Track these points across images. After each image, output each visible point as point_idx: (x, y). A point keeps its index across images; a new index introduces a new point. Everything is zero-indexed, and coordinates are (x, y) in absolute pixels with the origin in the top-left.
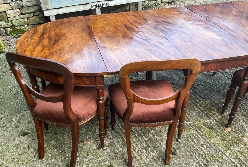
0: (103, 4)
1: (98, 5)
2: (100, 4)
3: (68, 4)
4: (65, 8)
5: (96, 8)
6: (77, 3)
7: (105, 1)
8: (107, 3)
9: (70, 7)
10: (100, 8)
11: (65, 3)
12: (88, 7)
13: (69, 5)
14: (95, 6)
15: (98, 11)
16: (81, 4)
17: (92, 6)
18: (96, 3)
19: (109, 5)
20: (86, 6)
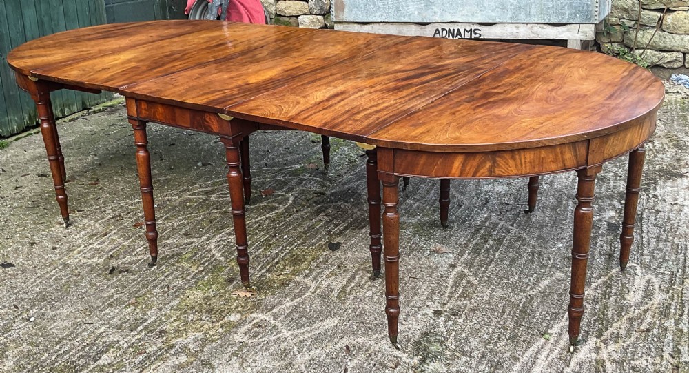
0: (465, 30)
1: (454, 30)
2: (459, 30)
3: (383, 17)
4: (377, 24)
5: (447, 37)
6: (403, 18)
7: (471, 25)
8: (475, 30)
9: (387, 25)
11: (378, 14)
12: (429, 32)
13: (386, 21)
14: (445, 32)
16: (413, 21)
17: (437, 30)
18: (450, 24)
19: (480, 35)
20: (424, 28)
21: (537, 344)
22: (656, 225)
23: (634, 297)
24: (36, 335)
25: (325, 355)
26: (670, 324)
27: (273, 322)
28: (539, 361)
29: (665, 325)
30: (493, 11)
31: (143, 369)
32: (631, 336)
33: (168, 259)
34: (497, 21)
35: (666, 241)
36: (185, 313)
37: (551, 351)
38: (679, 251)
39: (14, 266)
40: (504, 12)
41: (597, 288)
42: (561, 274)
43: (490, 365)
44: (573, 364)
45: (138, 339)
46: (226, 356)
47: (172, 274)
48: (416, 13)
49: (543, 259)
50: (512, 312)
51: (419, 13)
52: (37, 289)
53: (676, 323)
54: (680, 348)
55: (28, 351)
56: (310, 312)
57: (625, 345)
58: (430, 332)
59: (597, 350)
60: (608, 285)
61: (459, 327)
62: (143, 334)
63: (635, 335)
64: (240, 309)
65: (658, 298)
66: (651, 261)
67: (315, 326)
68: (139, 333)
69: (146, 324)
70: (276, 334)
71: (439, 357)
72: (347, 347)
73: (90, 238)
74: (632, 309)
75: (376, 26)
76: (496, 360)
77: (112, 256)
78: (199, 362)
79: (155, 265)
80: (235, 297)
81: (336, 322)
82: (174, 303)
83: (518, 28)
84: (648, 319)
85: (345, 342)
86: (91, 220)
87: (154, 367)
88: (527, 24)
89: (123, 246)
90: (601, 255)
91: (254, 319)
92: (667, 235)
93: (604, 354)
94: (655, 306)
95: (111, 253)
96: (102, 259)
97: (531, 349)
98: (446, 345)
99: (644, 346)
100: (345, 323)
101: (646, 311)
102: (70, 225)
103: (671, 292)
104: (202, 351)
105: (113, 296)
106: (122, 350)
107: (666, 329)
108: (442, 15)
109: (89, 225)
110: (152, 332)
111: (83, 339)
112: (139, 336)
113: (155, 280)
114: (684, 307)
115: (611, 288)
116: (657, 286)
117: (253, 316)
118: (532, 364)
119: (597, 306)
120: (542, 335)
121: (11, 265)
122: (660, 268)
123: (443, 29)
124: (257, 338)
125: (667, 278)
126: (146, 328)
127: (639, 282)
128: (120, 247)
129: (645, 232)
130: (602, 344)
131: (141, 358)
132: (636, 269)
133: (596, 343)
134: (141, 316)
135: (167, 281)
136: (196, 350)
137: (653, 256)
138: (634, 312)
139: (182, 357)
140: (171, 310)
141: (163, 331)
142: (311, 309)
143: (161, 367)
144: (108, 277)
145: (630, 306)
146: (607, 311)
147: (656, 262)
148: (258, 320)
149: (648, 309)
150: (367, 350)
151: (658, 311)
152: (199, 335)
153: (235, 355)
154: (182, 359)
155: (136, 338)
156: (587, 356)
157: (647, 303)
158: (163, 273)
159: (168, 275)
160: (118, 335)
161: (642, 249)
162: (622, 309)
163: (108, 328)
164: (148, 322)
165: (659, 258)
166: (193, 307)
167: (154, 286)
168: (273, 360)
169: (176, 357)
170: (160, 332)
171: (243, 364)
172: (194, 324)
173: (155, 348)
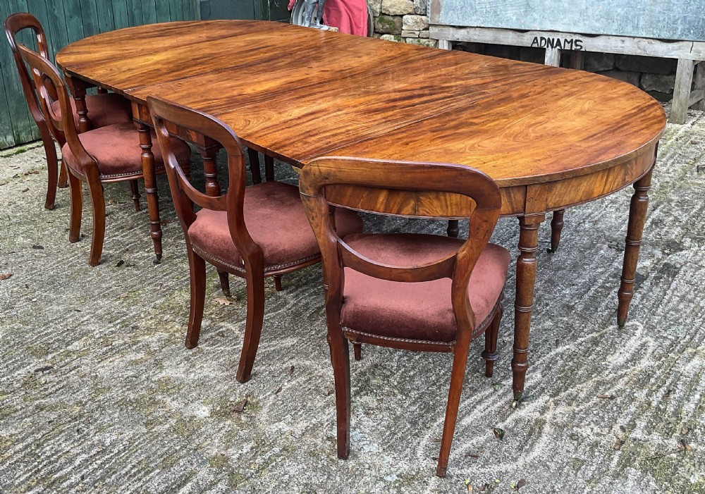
0: (566, 40)
1: (553, 40)
2: (558, 40)
3: (480, 22)
4: (473, 29)
5: (545, 47)
6: (500, 24)
7: (572, 35)
8: (576, 41)
9: (483, 30)
10: (556, 50)
11: (475, 18)
12: (526, 40)
13: (482, 26)
14: (543, 41)
15: (551, 57)
16: (509, 28)
17: (536, 38)
18: (550, 33)
19: (581, 47)
20: (522, 36)
21: (483, 393)
22: (688, 282)
23: (616, 359)
24: (31, 315)
25: (267, 373)
26: (641, 395)
27: (237, 332)
28: (476, 411)
29: (635, 395)
30: (597, 21)
31: (102, 360)
32: (589, 401)
33: (175, 258)
34: (601, 32)
35: (690, 301)
36: (163, 313)
37: (494, 402)
38: (700, 315)
39: (43, 248)
40: (609, 23)
41: (581, 344)
42: (551, 324)
43: (422, 407)
44: (509, 420)
45: (112, 331)
46: (178, 359)
47: (170, 273)
48: (514, 18)
49: (539, 305)
50: (475, 356)
51: (517, 19)
52: (52, 273)
53: (649, 395)
54: (638, 422)
55: (18, 329)
56: (276, 328)
57: (577, 409)
58: (380, 365)
59: (544, 410)
60: (595, 342)
61: (412, 364)
62: (118, 327)
63: (595, 399)
64: (213, 316)
65: (645, 363)
66: (660, 322)
67: (274, 343)
68: (115, 326)
69: (124, 318)
70: (234, 345)
71: (375, 391)
72: (293, 368)
73: (117, 230)
74: (607, 372)
75: (472, 31)
76: (431, 403)
77: (127, 250)
78: (152, 361)
79: (159, 264)
80: (215, 303)
81: (295, 341)
82: (158, 302)
83: (623, 41)
84: (620, 385)
85: (294, 362)
86: (126, 213)
87: (111, 359)
88: (634, 37)
89: (141, 241)
90: (607, 307)
91: (222, 327)
92: (696, 296)
93: (548, 416)
94: (636, 372)
95: (127, 247)
96: (118, 252)
97: (475, 397)
98: (388, 381)
99: (598, 414)
100: (303, 344)
101: (622, 376)
103: (663, 359)
104: (161, 351)
105: (111, 288)
106: (93, 339)
107: (633, 400)
108: (541, 23)
109: (123, 218)
110: (127, 326)
111: (67, 325)
112: (113, 329)
113: (153, 277)
114: (668, 378)
115: (597, 346)
116: (650, 351)
117: (222, 324)
118: (466, 414)
119: (571, 364)
120: (494, 385)
121: (41, 248)
122: (666, 331)
123: (542, 39)
124: (215, 347)
125: (667, 343)
126: (124, 321)
127: (633, 344)
128: (139, 242)
129: (671, 288)
130: (552, 404)
131: (105, 349)
132: (637, 329)
133: (546, 403)
134: (124, 310)
135: (163, 280)
136: (155, 349)
137: (665, 317)
138: (608, 376)
139: (140, 354)
140: (153, 308)
141: (136, 328)
142: (278, 326)
143: (117, 361)
144: (115, 269)
145: (607, 369)
146: (578, 370)
147: (665, 324)
148: (224, 329)
149: (625, 374)
150: (310, 374)
151: (635, 379)
152: (166, 335)
153: (187, 359)
154: (140, 356)
155: (110, 330)
156: (529, 414)
157: (628, 368)
158: (164, 271)
159: (167, 275)
160: (97, 325)
161: (658, 306)
162: (597, 370)
163: (92, 317)
164: (128, 317)
165: (671, 320)
166: (173, 308)
167: (150, 284)
168: (218, 370)
169: (135, 353)
170: (133, 328)
171: (189, 369)
172: (166, 324)
173: (121, 342)
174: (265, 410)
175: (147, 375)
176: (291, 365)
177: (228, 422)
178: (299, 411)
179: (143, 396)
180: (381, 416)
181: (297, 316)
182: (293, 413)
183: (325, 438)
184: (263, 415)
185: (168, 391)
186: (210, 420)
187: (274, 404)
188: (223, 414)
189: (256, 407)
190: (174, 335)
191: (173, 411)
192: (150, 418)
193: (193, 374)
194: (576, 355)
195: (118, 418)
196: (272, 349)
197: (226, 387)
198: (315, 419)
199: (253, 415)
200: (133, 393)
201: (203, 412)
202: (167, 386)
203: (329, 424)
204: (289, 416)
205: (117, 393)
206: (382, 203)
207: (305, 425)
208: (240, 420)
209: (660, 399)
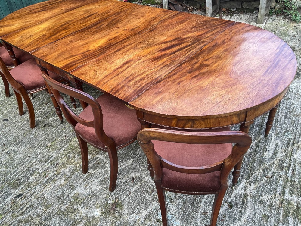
22: (286, 108)
23: (268, 154)
24: (8, 162)
25: (122, 183)
26: (283, 173)
27: (105, 160)
29: (280, 174)
31: (45, 187)
32: (263, 180)
35: (289, 118)
36: (69, 153)
38: (294, 125)
39: (8, 120)
44: (232, 196)
45: (47, 168)
46: (80, 181)
47: (69, 128)
52: (14, 135)
53: (286, 173)
54: (285, 190)
55: (3, 172)
56: (121, 155)
57: (259, 186)
59: (245, 188)
60: (257, 145)
62: (49, 165)
63: (265, 179)
64: (92, 152)
65: (280, 155)
66: (280, 132)
67: (122, 164)
68: (48, 164)
69: (51, 159)
70: (105, 168)
72: (133, 179)
73: (40, 105)
77: (47, 117)
78: (69, 184)
79: (62, 123)
81: (132, 162)
82: (65, 147)
84: (273, 169)
85: (133, 175)
86: (43, 95)
87: (49, 185)
89: (52, 111)
90: (257, 126)
91: (97, 158)
92: (290, 115)
93: (248, 191)
94: (277, 160)
95: (46, 115)
96: (43, 118)
99: (268, 187)
100: (135, 163)
101: (272, 164)
102: (34, 97)
103: (286, 152)
104: (71, 177)
105: (42, 140)
106: (39, 174)
107: (280, 177)
109: (42, 98)
110: (53, 163)
111: (26, 166)
112: (47, 166)
113: (61, 132)
114: (291, 162)
115: (258, 147)
116: (280, 148)
117: (97, 156)
119: (250, 160)
121: (7, 120)
122: (284, 135)
124: (96, 171)
125: (286, 143)
126: (51, 161)
127: (272, 144)
128: (51, 111)
129: (280, 112)
130: (248, 184)
131: (45, 179)
132: (272, 136)
133: (245, 184)
134: (51, 153)
135: (66, 133)
136: (69, 176)
137: (281, 128)
138: (267, 164)
139: (62, 181)
140: (64, 150)
141: (58, 164)
142: (122, 153)
143: (52, 186)
144: (43, 129)
145: (266, 161)
146: (254, 163)
147: (282, 132)
148: (98, 159)
149: (274, 162)
150: (142, 181)
151: (278, 165)
152: (72, 167)
153: (85, 180)
154: (63, 181)
155: (46, 167)
156: (240, 192)
157: (274, 159)
158: (65, 127)
159: (67, 129)
160: (39, 165)
161: (277, 123)
162: (261, 162)
163: (37, 160)
164: (53, 158)
165: (284, 130)
166: (73, 150)
167: (60, 136)
168: (100, 185)
169: (60, 180)
170: (56, 164)
171: (86, 187)
172: (71, 160)
173: (52, 174)
174: (125, 207)
175: (67, 193)
176: (132, 177)
177: (110, 217)
178: (141, 205)
179: (68, 207)
180: (178, 203)
181: (130, 147)
182: (138, 207)
183: (155, 220)
184: (125, 211)
185: (79, 202)
186: (101, 217)
187: (129, 203)
188: (106, 212)
189: (120, 206)
190: (76, 166)
191: (83, 214)
192: (73, 221)
193: (88, 190)
194: (251, 154)
195: (58, 223)
196: (122, 168)
197: (105, 195)
198: (149, 209)
199: (121, 211)
200: (63, 205)
201: (97, 212)
202: (78, 199)
203: (156, 211)
204: (137, 209)
205: (55, 207)
206: (175, 123)
207: (145, 213)
208: (115, 215)
209: (291, 175)
